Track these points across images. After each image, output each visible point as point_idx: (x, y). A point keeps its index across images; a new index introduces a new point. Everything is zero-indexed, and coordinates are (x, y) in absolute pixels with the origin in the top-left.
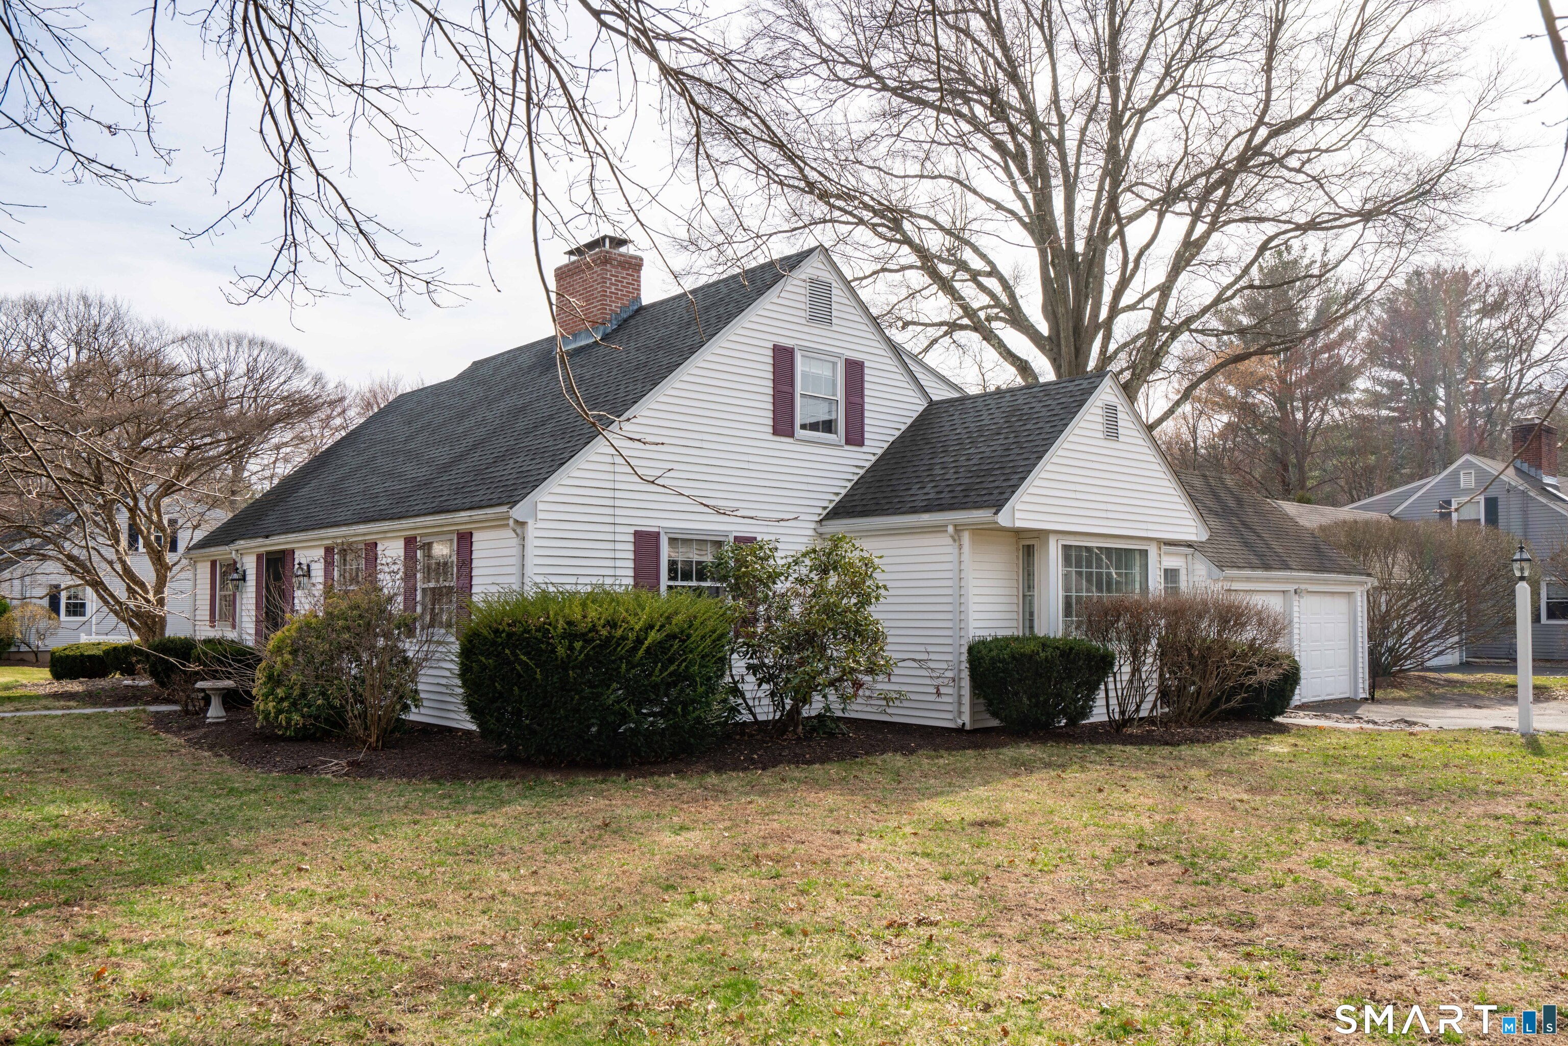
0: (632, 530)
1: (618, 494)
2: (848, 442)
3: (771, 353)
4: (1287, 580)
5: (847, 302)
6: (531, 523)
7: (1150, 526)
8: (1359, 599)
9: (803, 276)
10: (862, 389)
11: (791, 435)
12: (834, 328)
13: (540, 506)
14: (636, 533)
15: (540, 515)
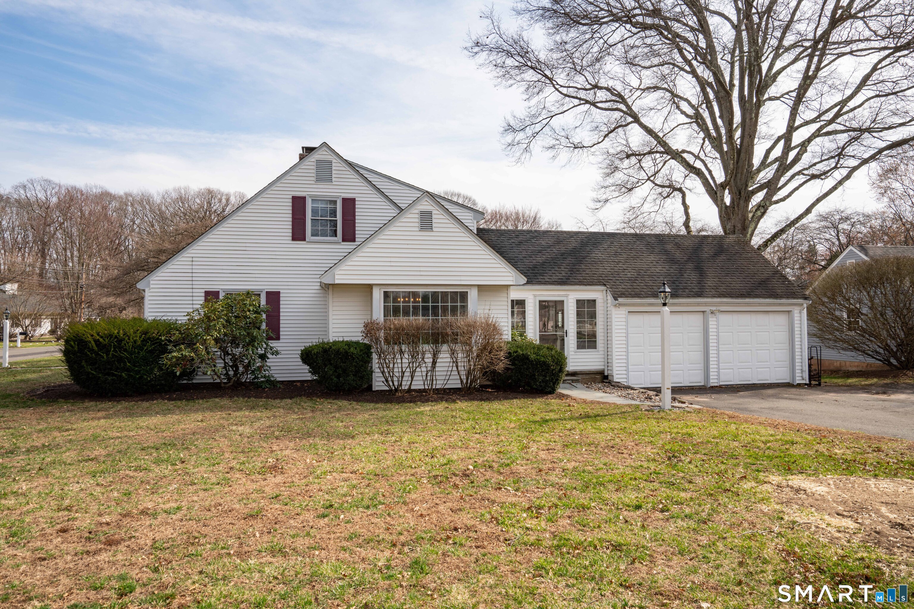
0: (203, 291)
1: (194, 275)
2: (344, 240)
3: (291, 201)
4: (706, 304)
5: (344, 169)
6: (147, 290)
7: (462, 278)
8: (796, 315)
9: (313, 160)
10: (354, 212)
11: (304, 239)
12: (334, 183)
13: (152, 282)
14: (206, 292)
15: (152, 286)
